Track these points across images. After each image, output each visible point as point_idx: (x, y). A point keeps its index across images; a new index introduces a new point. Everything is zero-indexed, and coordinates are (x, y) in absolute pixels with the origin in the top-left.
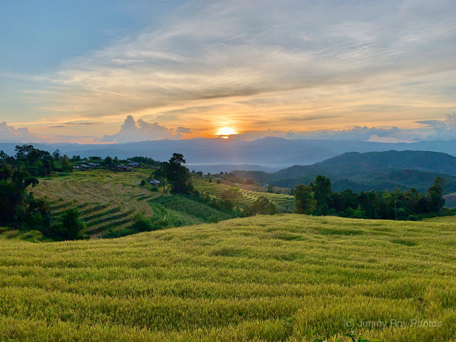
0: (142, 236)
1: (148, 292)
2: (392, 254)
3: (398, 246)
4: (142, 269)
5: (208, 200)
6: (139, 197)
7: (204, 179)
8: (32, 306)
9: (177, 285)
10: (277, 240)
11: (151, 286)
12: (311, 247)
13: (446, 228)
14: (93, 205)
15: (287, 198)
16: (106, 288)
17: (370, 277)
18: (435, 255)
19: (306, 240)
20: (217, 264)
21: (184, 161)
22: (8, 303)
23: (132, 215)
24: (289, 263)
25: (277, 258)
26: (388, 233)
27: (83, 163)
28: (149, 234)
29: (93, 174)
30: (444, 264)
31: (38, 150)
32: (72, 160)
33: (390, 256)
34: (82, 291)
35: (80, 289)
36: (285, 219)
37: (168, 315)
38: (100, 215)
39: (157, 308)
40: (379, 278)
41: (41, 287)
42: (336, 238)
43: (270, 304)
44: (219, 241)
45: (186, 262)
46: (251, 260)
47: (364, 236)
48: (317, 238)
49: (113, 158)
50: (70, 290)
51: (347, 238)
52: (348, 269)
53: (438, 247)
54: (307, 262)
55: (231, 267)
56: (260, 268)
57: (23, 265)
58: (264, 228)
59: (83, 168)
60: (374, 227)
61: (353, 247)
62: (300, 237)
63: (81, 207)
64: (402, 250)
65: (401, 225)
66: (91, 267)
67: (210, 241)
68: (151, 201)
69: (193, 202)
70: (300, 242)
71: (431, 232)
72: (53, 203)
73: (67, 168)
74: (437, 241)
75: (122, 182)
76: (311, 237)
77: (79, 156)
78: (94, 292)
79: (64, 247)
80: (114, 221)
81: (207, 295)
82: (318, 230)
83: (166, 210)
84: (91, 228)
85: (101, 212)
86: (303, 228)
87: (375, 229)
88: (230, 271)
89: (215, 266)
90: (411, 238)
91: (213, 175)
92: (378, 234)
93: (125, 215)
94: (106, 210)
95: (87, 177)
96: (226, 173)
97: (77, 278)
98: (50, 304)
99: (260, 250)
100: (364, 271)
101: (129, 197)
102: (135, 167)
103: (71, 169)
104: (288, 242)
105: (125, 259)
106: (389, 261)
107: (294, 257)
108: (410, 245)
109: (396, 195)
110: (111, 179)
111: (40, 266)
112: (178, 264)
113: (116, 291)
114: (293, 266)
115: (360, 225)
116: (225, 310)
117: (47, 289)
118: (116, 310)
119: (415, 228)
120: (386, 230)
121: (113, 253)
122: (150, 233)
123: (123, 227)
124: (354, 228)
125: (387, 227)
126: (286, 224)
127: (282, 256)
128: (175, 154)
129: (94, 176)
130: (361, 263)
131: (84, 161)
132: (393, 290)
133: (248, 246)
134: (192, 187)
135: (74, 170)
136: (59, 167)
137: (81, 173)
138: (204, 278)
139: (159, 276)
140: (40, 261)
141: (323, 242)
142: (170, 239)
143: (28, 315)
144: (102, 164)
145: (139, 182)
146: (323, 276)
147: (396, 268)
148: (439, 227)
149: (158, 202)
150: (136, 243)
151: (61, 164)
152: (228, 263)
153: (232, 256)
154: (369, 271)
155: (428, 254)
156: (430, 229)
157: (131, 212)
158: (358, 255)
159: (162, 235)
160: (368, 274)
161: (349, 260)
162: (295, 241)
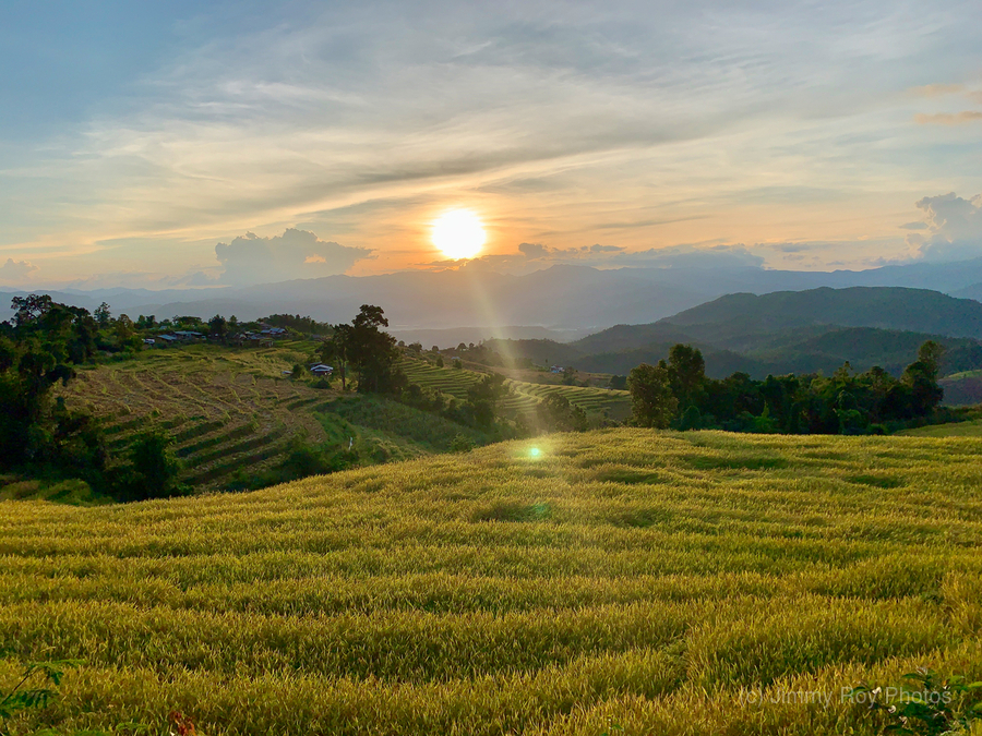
0: (314, 484)
1: (358, 603)
2: (854, 506)
3: (863, 489)
4: (332, 555)
5: (439, 403)
6: (290, 403)
7: (425, 359)
8: (116, 640)
9: (417, 585)
10: (608, 484)
11: (362, 590)
12: (683, 498)
13: (958, 449)
14: (195, 423)
15: (606, 395)
16: (265, 596)
17: (818, 555)
18: (944, 505)
19: (669, 481)
20: (490, 539)
21: (385, 323)
22: (62, 634)
23: (282, 441)
24: (644, 532)
25: (615, 523)
26: (839, 462)
27: (162, 333)
28: (328, 481)
29: (186, 354)
30: (966, 524)
31: (63, 305)
32: (138, 326)
33: (851, 511)
34: (216, 604)
35: (211, 601)
36: (616, 439)
37: (411, 648)
38: (213, 442)
39: (387, 636)
40: (837, 558)
41: (124, 599)
42: (729, 475)
43: (622, 618)
44: (484, 490)
45: (423, 535)
46: (560, 529)
47: (790, 470)
48: (691, 477)
49: (227, 319)
50: (188, 605)
51: (753, 476)
52: (767, 540)
53: (945, 488)
54: (678, 528)
55: (522, 543)
56: (585, 544)
57: (73, 553)
58: (574, 460)
59: (164, 342)
60: (807, 451)
61: (770, 493)
62: (653, 476)
63: (168, 426)
64: (872, 497)
65: (863, 445)
66: (221, 552)
67: (465, 491)
68: (319, 409)
69: (406, 408)
70: (656, 488)
71: (926, 457)
72: (108, 419)
73: (130, 343)
74: (943, 477)
75: (252, 370)
76: (677, 474)
77: (152, 317)
78: (242, 606)
79: (152, 512)
80: (242, 455)
81: (486, 604)
82: (689, 461)
83: (353, 427)
84: (195, 471)
85: (215, 435)
86: (657, 456)
87: (808, 456)
88: (521, 551)
89: (486, 542)
90: (887, 472)
91: (445, 351)
92: (817, 465)
93: (266, 440)
94: (222, 432)
95: (175, 362)
96: (471, 345)
97: (197, 577)
98: (154, 634)
99: (576, 505)
100: (803, 542)
101: (270, 402)
102: (277, 336)
103: (138, 347)
104: (630, 487)
105: (291, 535)
106: (850, 520)
107: (650, 519)
108: (886, 487)
109: (839, 383)
110: (226, 364)
111: (110, 554)
112: (408, 540)
113: (288, 602)
114: (653, 538)
115: (776, 446)
116: (531, 633)
117: (139, 604)
118: (297, 643)
119: (891, 449)
120: (832, 456)
121: (261, 522)
122: (328, 476)
123: (263, 468)
124: (766, 453)
125: (834, 450)
126: (621, 449)
127: (624, 517)
128: (364, 308)
129: (189, 359)
130: (792, 528)
131: (164, 328)
132: (874, 581)
133: (548, 499)
134: (404, 377)
135: (143, 347)
136: (114, 341)
137: (159, 352)
138: (470, 569)
139: (373, 568)
140: (107, 545)
141: (705, 486)
142: (377, 488)
143: (112, 660)
144: (205, 332)
145: (288, 368)
146: (719, 557)
147: (868, 534)
148: (943, 448)
149: (333, 411)
150: (305, 500)
151: (115, 334)
152: (513, 534)
153: (518, 520)
154: (811, 543)
155: (928, 504)
156: (923, 452)
157: (277, 435)
158: (784, 509)
159: (358, 480)
160: (810, 549)
161: (765, 520)
162: (647, 486)
